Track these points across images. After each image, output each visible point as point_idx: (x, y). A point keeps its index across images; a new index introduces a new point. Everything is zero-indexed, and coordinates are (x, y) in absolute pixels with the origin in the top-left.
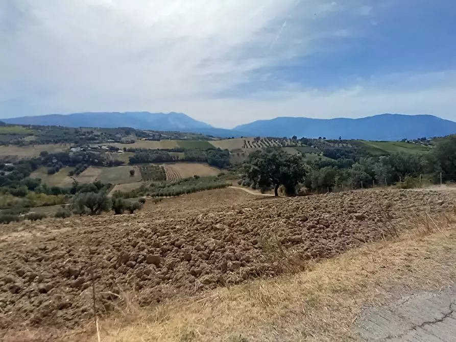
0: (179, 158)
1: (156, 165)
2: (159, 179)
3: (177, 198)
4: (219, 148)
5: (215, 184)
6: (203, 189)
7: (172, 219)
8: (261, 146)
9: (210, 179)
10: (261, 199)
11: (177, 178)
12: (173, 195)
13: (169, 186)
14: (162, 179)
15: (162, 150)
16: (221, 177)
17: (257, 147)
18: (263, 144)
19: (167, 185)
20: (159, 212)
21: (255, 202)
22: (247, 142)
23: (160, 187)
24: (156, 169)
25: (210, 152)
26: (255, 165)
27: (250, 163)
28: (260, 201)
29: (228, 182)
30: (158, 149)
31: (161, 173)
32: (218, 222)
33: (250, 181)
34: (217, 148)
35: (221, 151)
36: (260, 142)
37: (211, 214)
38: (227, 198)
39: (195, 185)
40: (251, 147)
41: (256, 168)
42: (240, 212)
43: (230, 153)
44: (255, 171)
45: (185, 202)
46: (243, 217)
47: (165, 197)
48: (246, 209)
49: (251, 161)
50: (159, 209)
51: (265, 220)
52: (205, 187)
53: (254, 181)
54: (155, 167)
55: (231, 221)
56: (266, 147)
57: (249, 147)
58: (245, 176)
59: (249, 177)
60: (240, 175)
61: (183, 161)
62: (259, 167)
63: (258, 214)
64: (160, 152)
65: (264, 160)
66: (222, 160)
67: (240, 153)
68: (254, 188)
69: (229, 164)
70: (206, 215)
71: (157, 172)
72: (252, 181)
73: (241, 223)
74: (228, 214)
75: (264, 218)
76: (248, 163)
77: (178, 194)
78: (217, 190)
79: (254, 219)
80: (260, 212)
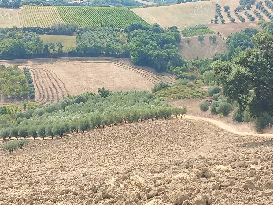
0: (64, 50)
1: (12, 66)
2: (18, 98)
3: (59, 141)
4: (156, 25)
5: (147, 110)
6: (118, 121)
7: (47, 188)
8: (257, 20)
9: (136, 96)
10: (256, 145)
11: (60, 95)
12: (50, 134)
13: (41, 114)
14: (25, 96)
15: (25, 29)
16: (159, 93)
17: (247, 20)
18: (261, 14)
19: (37, 110)
20: (18, 171)
21: (240, 153)
22: (222, 9)
23: (21, 116)
24: (12, 74)
25: (135, 35)
26: (240, 63)
27: (230, 59)
28: (253, 150)
29: (176, 105)
30: (16, 28)
31: (24, 82)
32: (152, 197)
33: (229, 101)
34: (152, 24)
35: (163, 31)
36: (254, 8)
37: (138, 178)
38: (175, 140)
39: (102, 111)
40: (233, 21)
41: (244, 70)
42: (204, 174)
43: (182, 37)
44: (241, 80)
45: (79, 150)
46: (210, 185)
47: (31, 138)
48: (218, 167)
49: (231, 54)
50: (20, 165)
51: (264, 194)
52: (124, 115)
53: (240, 102)
54: (9, 69)
55: (183, 193)
56: (267, 19)
57: (228, 20)
58: (216, 91)
59: (226, 92)
60: (205, 88)
61: (73, 55)
62: (252, 69)
63: (248, 179)
64: (19, 34)
65: (263, 52)
66: (164, 52)
67: (207, 37)
68: (239, 120)
69: (178, 62)
70: (125, 178)
71: (14, 81)
72: (235, 102)
73: (206, 197)
74: (177, 176)
75: (261, 189)
76: (224, 59)
77: (61, 132)
78: (151, 124)
79: (237, 189)
80: (253, 174)
